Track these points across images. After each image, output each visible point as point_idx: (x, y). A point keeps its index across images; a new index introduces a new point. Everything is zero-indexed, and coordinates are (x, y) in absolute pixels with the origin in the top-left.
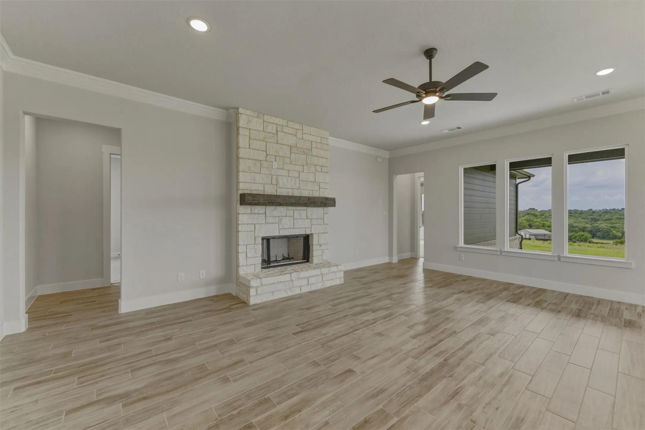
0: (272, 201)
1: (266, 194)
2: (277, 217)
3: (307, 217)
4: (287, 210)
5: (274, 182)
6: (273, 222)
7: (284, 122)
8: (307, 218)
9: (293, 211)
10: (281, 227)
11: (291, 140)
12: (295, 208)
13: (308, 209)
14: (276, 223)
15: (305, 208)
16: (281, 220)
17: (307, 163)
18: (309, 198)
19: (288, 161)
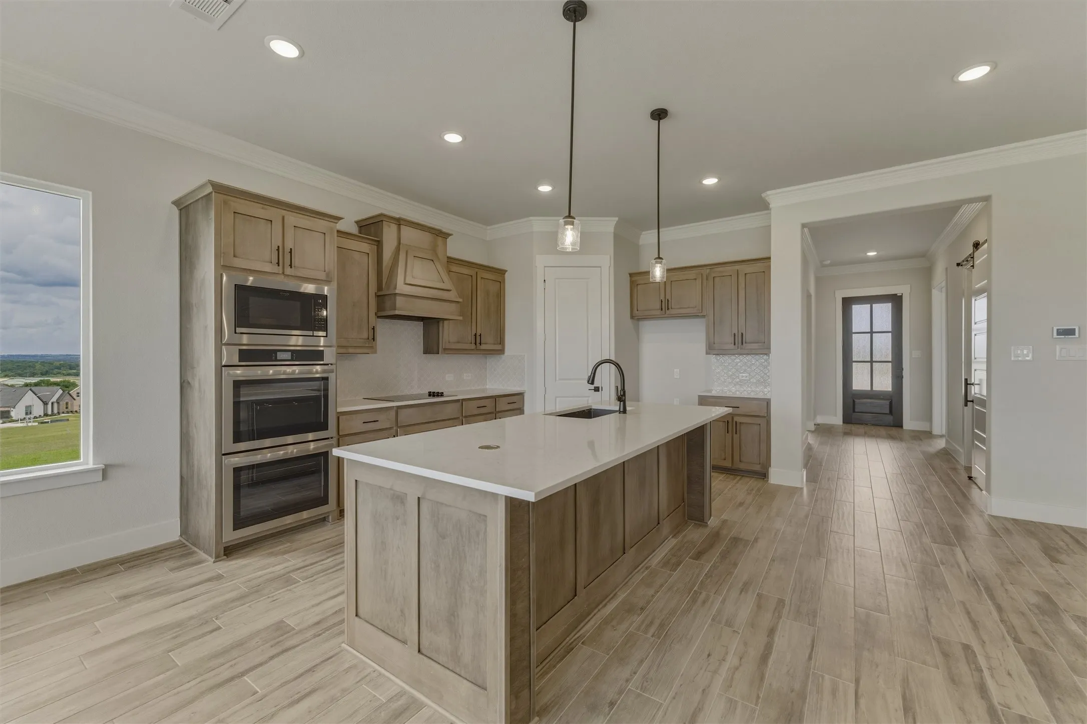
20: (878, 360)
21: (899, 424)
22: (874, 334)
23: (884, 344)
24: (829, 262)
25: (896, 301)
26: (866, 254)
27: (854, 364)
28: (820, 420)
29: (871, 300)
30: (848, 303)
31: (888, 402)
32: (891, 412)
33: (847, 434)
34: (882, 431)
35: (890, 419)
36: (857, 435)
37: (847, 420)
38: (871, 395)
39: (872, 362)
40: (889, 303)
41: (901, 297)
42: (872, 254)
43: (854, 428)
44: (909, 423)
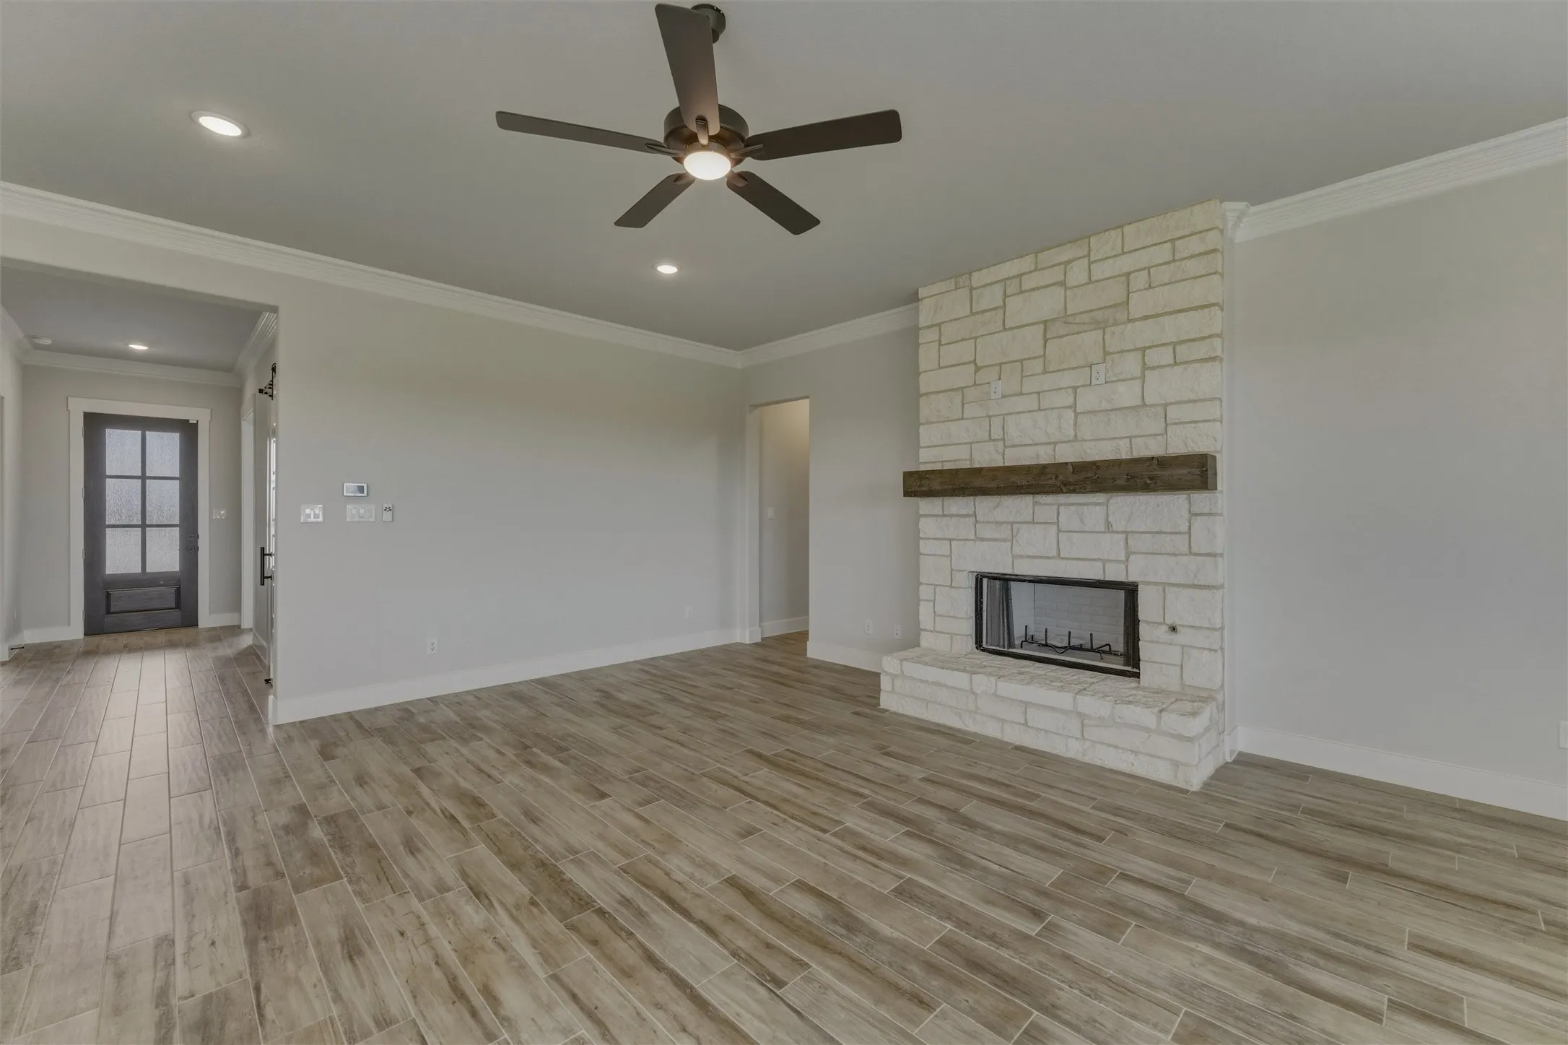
0: (962, 485)
1: (977, 466)
2: (1005, 525)
3: (1108, 524)
4: (1035, 503)
5: (997, 433)
6: (997, 536)
7: (1026, 263)
8: (1109, 528)
9: (1055, 508)
10: (1017, 551)
11: (1048, 304)
12: (1062, 498)
13: (1111, 501)
14: (1004, 540)
15: (1101, 498)
16: (1018, 530)
17: (1106, 353)
18: (1079, 467)
19: (1037, 366)
20: (154, 523)
21: (190, 620)
22: (147, 481)
23: (167, 498)
24: (48, 342)
25: (188, 430)
26: (127, 344)
27: (108, 531)
28: (30, 637)
29: (144, 424)
30: (95, 425)
31: (173, 590)
32: (178, 606)
33: (89, 653)
34: (161, 637)
35: (176, 615)
36: (108, 652)
37: (93, 627)
38: (144, 581)
39: (144, 526)
40: (177, 432)
41: (196, 425)
42: (138, 347)
43: (105, 641)
44: (207, 618)
